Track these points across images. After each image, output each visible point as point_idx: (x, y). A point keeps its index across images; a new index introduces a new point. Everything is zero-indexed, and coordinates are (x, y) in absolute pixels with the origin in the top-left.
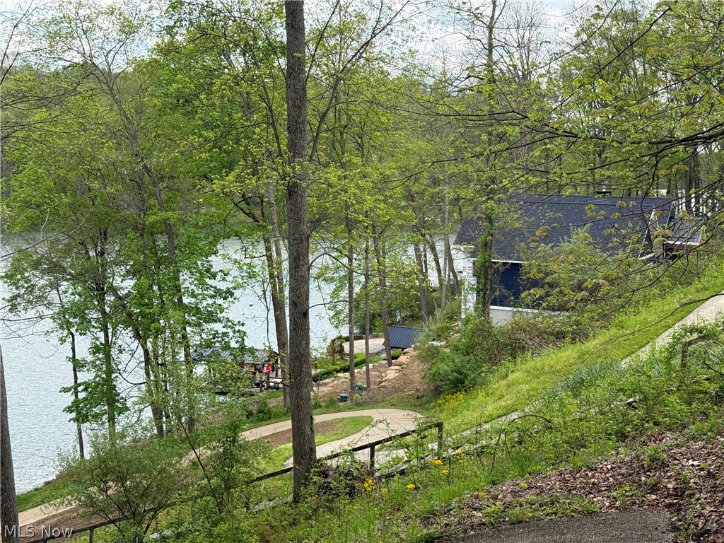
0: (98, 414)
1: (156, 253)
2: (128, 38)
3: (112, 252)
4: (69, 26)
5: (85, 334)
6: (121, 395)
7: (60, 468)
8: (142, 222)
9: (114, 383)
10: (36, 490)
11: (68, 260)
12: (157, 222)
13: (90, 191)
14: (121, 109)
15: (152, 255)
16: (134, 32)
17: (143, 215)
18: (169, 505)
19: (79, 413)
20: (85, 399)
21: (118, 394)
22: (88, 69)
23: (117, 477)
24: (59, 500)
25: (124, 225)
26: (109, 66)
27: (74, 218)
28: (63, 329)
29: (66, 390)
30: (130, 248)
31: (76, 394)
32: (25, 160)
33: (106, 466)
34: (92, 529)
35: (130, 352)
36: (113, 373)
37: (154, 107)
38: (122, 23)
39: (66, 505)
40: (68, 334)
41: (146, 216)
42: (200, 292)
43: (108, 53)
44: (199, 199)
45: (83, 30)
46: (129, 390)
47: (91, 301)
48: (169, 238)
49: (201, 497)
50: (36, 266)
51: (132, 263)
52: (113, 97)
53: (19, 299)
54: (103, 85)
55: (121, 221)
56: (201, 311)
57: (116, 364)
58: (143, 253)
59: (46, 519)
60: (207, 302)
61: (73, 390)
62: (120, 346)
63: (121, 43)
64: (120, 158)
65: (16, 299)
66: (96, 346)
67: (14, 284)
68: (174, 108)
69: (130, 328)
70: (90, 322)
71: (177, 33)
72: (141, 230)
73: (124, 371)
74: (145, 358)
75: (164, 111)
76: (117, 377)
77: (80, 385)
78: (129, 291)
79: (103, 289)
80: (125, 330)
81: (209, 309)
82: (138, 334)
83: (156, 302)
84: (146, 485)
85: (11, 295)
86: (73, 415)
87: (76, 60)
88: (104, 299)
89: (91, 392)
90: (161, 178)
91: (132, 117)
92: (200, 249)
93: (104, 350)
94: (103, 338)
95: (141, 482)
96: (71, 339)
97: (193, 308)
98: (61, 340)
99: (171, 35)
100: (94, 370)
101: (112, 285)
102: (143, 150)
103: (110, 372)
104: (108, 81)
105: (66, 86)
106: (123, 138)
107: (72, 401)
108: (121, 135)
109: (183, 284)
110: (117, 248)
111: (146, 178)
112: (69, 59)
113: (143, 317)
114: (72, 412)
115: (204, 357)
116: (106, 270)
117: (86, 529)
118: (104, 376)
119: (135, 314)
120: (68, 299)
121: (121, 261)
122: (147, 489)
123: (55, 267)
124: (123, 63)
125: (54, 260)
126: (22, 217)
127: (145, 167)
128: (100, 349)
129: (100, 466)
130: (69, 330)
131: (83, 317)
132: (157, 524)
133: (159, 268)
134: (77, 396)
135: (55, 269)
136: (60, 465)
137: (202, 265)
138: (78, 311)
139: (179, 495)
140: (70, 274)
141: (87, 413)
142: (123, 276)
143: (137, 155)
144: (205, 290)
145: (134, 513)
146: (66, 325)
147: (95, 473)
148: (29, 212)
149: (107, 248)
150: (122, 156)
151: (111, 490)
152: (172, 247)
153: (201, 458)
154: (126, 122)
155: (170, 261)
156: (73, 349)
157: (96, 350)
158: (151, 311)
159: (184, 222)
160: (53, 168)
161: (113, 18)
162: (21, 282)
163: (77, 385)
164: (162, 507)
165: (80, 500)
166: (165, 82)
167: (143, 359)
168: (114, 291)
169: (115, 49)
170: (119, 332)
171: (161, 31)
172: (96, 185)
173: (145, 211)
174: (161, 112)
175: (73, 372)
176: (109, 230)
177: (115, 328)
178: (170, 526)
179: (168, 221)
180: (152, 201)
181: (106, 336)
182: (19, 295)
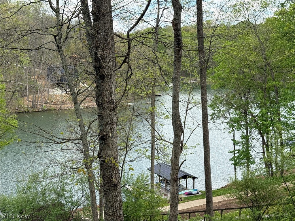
0: (243, 163)
1: (270, 99)
2: (264, 10)
3: (251, 98)
4: (241, 6)
5: (239, 131)
6: (253, 157)
7: (230, 182)
8: (265, 86)
9: (250, 151)
10: (218, 189)
11: (234, 100)
12: (271, 86)
13: (244, 73)
14: (259, 39)
15: (268, 100)
16: (267, 7)
17: (265, 83)
18: (273, 205)
19: (235, 162)
20: (238, 156)
21: (251, 156)
22: (247, 24)
23: (252, 189)
24: (228, 195)
25: (257, 87)
26: (256, 22)
27: (237, 84)
28: (230, 128)
29: (231, 152)
30: (259, 96)
31: (234, 154)
32: (220, 61)
33: (248, 184)
34: (241, 208)
35: (257, 140)
36: (250, 147)
37: (273, 38)
38: (262, 4)
39: (231, 197)
40: (232, 130)
41: (267, 84)
42: (289, 116)
43: (256, 16)
44: (291, 76)
45: (246, 8)
46: (256, 155)
47: (242, 117)
48: (276, 93)
49: (288, 204)
50: (221, 102)
51: (259, 103)
52: (256, 34)
53: (214, 115)
54: (253, 30)
55: (256, 85)
56: (288, 125)
57: (251, 144)
58: (265, 99)
59: (221, 202)
60: (291, 121)
61: (233, 152)
62: (253, 137)
63: (261, 12)
64: (258, 59)
65: (213, 115)
66: (243, 136)
67: (213, 109)
68: (282, 38)
69: (257, 130)
70: (241, 126)
71: (286, 6)
72: (264, 89)
73: (254, 147)
74: (263, 142)
75: (277, 39)
76: (251, 149)
77: (236, 151)
78: (257, 114)
79: (247, 113)
80: (255, 130)
81: (292, 124)
82: (261, 132)
83: (269, 119)
84: (264, 195)
85: (212, 113)
86: (233, 162)
87: (243, 20)
88: (247, 117)
89: (240, 154)
90: (274, 67)
91: (264, 42)
92: (290, 98)
93: (246, 137)
94: (246, 132)
95: (262, 193)
96: (233, 132)
97: (285, 123)
98: (229, 132)
99: (283, 7)
100: (242, 146)
101: (251, 111)
102: (267, 56)
103: (248, 146)
104: (255, 28)
105: (239, 31)
106: (259, 51)
107: (233, 156)
108: (259, 50)
109: (281, 112)
110: (253, 97)
111: (268, 68)
112: (240, 20)
113: (263, 125)
114: (232, 161)
115: (289, 144)
116: (248, 105)
117: (238, 208)
118: (246, 148)
119: (260, 124)
120: (233, 116)
121: (255, 102)
122: (264, 196)
123: (228, 103)
124: (262, 20)
125: (228, 100)
126: (217, 83)
127: (268, 63)
128: (244, 137)
129: (246, 184)
130: (233, 128)
131: (239, 124)
132: (268, 211)
133: (271, 105)
134: (234, 155)
135: (229, 104)
136: (230, 181)
137: (290, 105)
138: (237, 121)
139: (278, 201)
140: (234, 106)
141: (238, 162)
142: (255, 108)
143: (264, 58)
144: (291, 116)
145: (258, 205)
146: (232, 126)
147: (243, 186)
148: (220, 81)
149: (250, 96)
150: (259, 59)
151: (249, 195)
152: (277, 97)
153: (288, 187)
154: (261, 44)
155: (275, 103)
156: (234, 136)
157: (243, 137)
158: (267, 123)
159: (283, 86)
160: (230, 64)
161: (259, 2)
162: (216, 109)
163: (235, 151)
164: (270, 205)
165: (237, 196)
166: (279, 27)
167: (262, 143)
168: (251, 114)
169: (258, 15)
170: (252, 131)
171: (279, 5)
172: (247, 70)
173: (266, 81)
174: (276, 40)
175: (233, 145)
176: (251, 89)
177: (251, 129)
178: (274, 213)
179: (276, 86)
180: (270, 77)
181: (247, 132)
182: (214, 113)
